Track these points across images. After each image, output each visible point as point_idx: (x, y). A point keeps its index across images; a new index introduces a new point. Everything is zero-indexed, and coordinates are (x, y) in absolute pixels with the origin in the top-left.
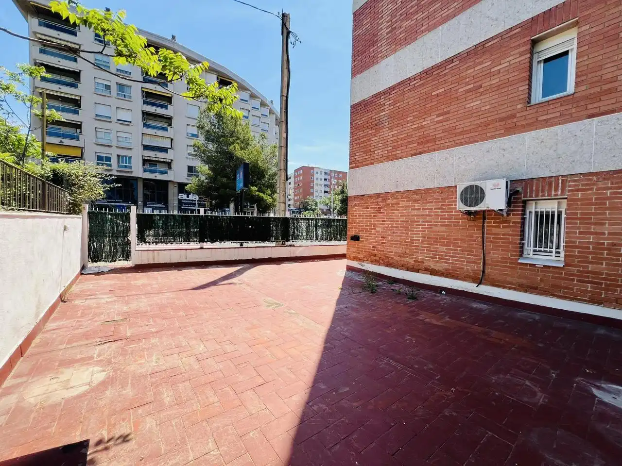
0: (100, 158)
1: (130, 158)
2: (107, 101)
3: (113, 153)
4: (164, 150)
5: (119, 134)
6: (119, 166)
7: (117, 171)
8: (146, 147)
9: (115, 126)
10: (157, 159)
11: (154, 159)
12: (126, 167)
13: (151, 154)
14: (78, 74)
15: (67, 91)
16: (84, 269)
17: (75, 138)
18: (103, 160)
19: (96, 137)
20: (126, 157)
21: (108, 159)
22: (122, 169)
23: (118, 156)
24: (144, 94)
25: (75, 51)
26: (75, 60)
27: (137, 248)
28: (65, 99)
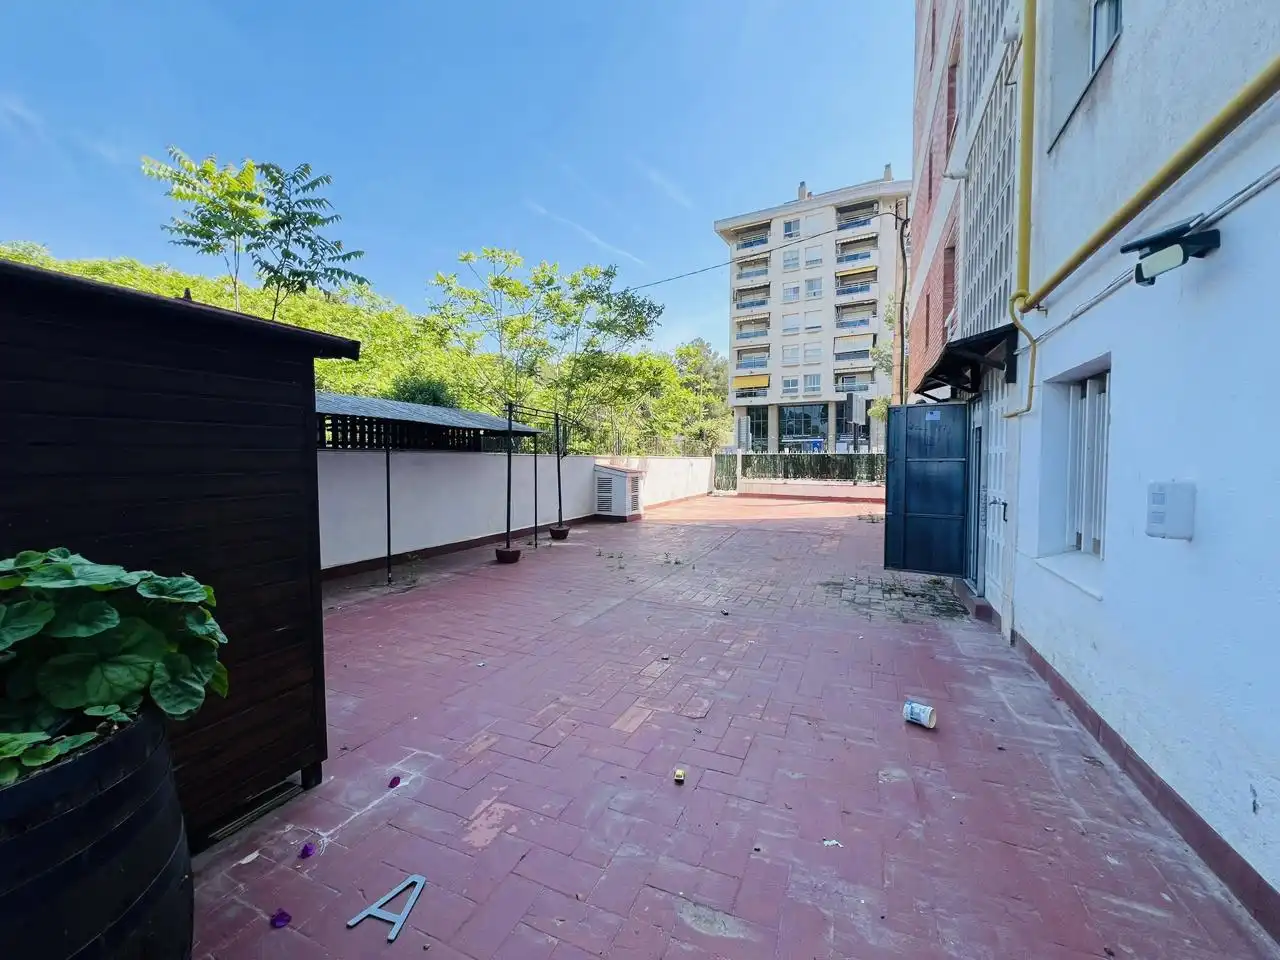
0: (786, 383)
1: (818, 376)
2: (795, 308)
3: (798, 374)
4: (864, 354)
5: (807, 347)
6: (806, 390)
7: (804, 397)
8: (839, 357)
9: (803, 337)
10: (853, 371)
11: (850, 371)
12: (814, 389)
13: (845, 365)
14: (768, 286)
15: (758, 312)
16: (711, 493)
17: (763, 364)
18: (790, 385)
19: (783, 358)
20: (814, 376)
21: (795, 383)
22: (807, 393)
23: (805, 376)
24: (839, 280)
25: (765, 261)
26: (766, 272)
27: (741, 481)
28: (757, 322)
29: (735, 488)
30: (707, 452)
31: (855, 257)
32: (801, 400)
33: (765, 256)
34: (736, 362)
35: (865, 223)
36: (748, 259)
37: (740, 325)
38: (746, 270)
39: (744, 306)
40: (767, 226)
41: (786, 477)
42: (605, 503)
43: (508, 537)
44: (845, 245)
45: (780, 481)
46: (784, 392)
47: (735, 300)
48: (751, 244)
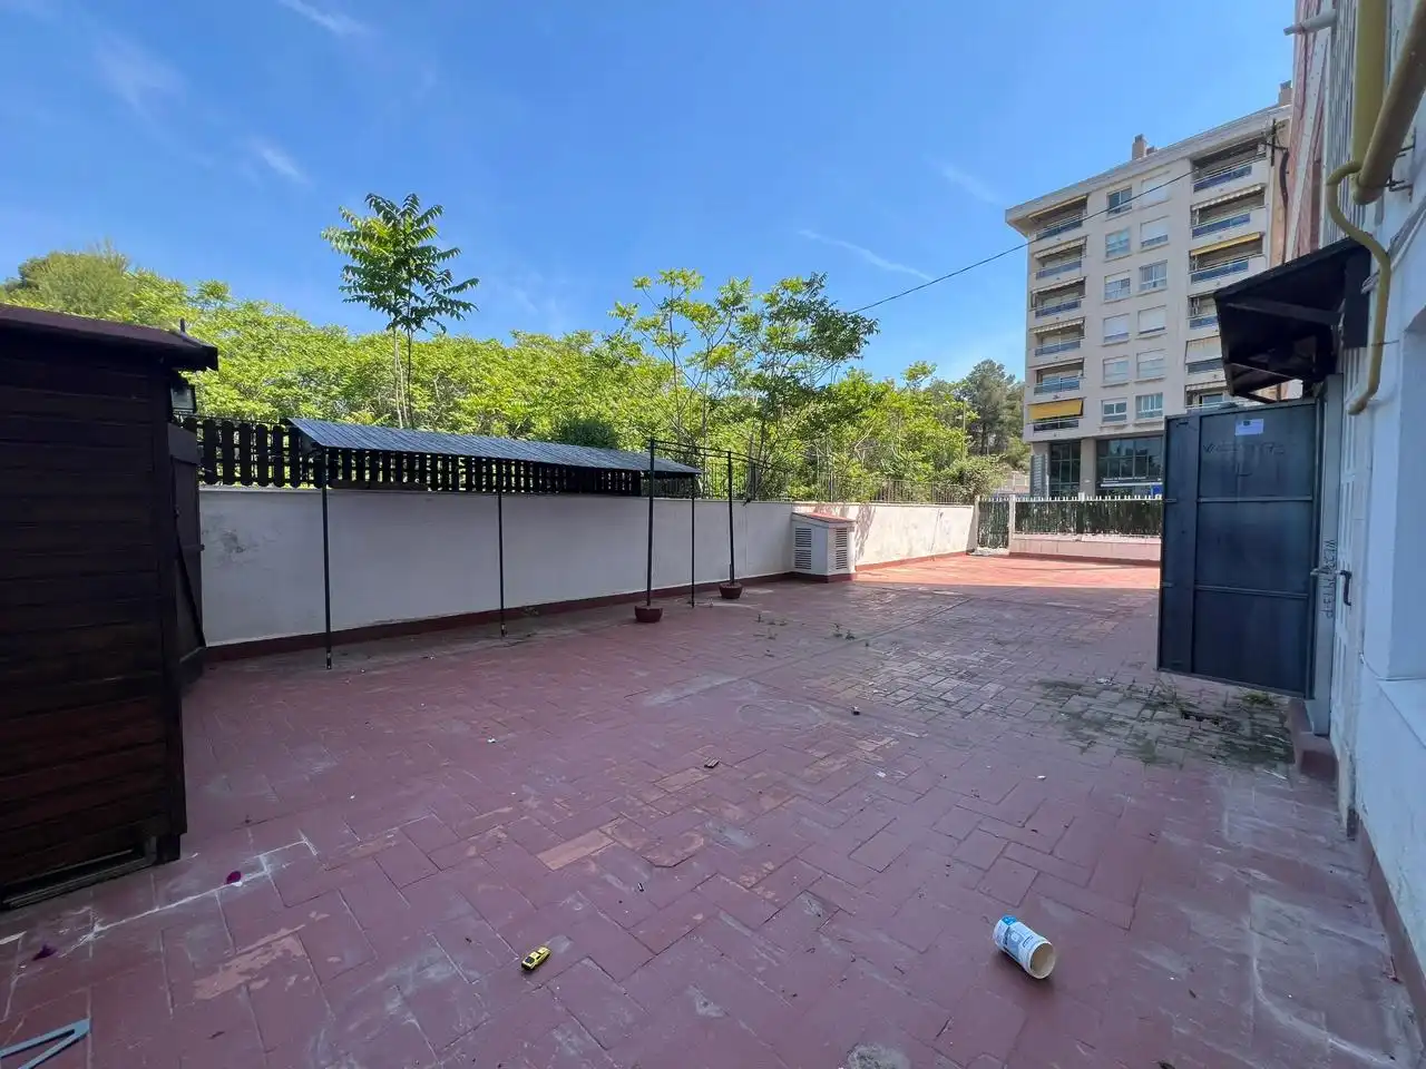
0: (1108, 409)
1: (1160, 396)
2: (1124, 307)
3: (1129, 395)
5: (1143, 358)
6: (1139, 416)
7: (1136, 425)
8: (1194, 367)
9: (1135, 346)
10: (1217, 385)
11: (1211, 386)
12: (1151, 415)
13: (1203, 378)
14: (1082, 283)
15: (1066, 318)
16: (973, 551)
17: (1075, 386)
18: (1113, 411)
19: (1104, 376)
20: (1152, 396)
21: (1122, 407)
22: (1143, 420)
23: (1138, 398)
24: (1196, 262)
25: (1079, 250)
26: (1079, 264)
27: (1013, 536)
28: (1064, 331)
29: (1006, 545)
30: (968, 500)
31: (1224, 225)
32: (1130, 430)
33: (1077, 244)
34: (1035, 385)
35: (1241, 174)
36: (1054, 251)
37: (1041, 337)
38: (1049, 266)
39: (1046, 313)
40: (1081, 205)
41: (1080, 531)
42: (803, 558)
43: (649, 595)
44: (1205, 212)
45: (1071, 537)
46: (1105, 420)
47: (1033, 306)
48: (1058, 231)
